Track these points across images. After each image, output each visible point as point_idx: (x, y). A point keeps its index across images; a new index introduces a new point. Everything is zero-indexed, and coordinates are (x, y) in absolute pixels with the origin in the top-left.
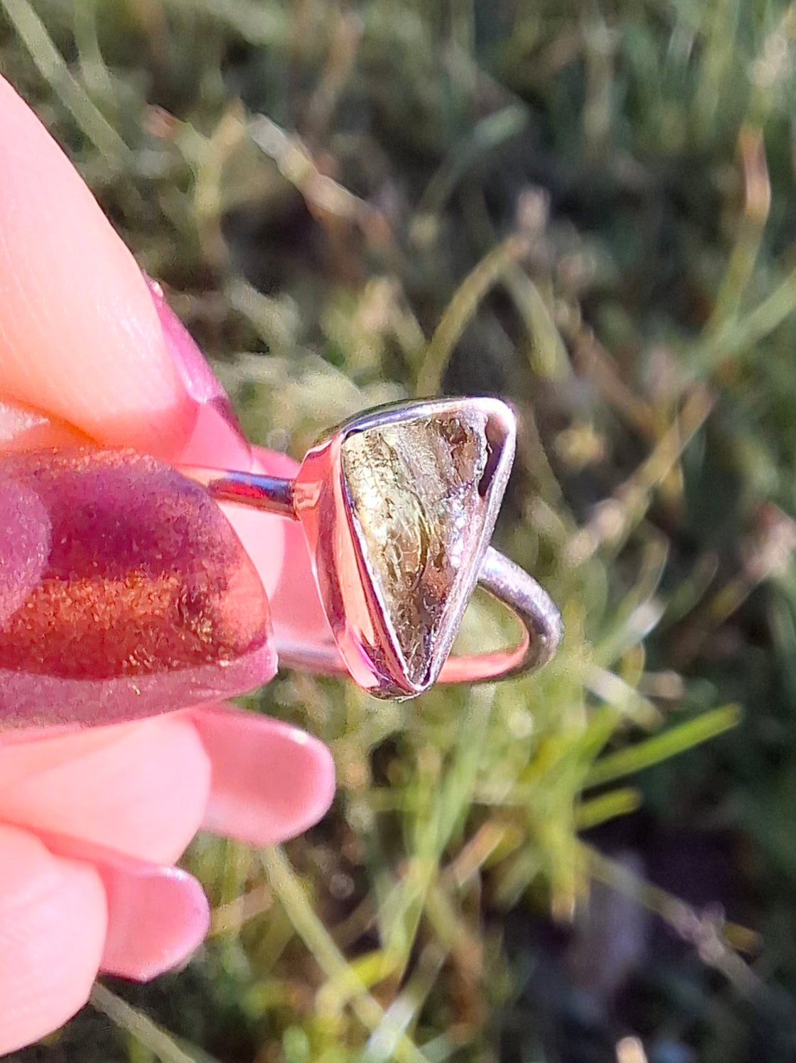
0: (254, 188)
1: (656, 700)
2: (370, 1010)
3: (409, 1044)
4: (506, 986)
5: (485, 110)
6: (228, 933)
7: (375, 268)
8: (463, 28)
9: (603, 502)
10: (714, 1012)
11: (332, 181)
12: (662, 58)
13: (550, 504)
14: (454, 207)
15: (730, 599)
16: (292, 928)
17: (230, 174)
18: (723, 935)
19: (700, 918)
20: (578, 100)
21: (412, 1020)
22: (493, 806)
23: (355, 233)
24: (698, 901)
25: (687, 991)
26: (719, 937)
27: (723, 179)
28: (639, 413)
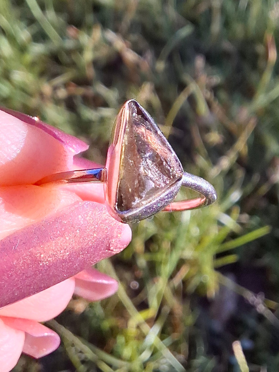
0: (104, 52)
1: (242, 224)
2: (146, 328)
3: (159, 340)
4: (190, 320)
5: (180, 26)
7: (143, 80)
9: (221, 158)
10: (260, 329)
11: (131, 51)
12: (237, 9)
14: (170, 59)
15: (264, 189)
17: (96, 48)
18: (265, 303)
19: (256, 296)
20: (209, 23)
21: (159, 331)
22: (186, 259)
23: (137, 66)
24: (256, 292)
25: (251, 322)
26: (263, 304)
27: (260, 49)
28: (233, 126)
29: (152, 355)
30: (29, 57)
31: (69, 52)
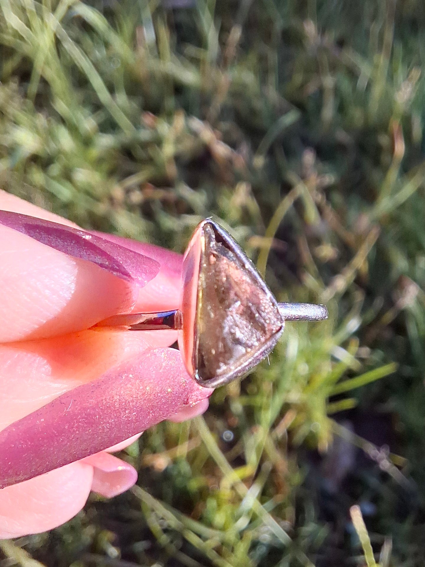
0: (188, 145)
1: (362, 360)
2: (242, 489)
3: (258, 503)
4: (297, 479)
5: (283, 112)
6: (182, 456)
7: (238, 179)
8: (273, 79)
9: (336, 276)
10: (385, 490)
11: (222, 143)
12: (354, 88)
13: (313, 276)
14: (271, 153)
15: (389, 317)
16: (208, 453)
17: (178, 140)
18: (390, 458)
19: (379, 450)
20: (319, 107)
22: (292, 404)
24: (379, 444)
25: (373, 481)
26: (387, 459)
27: (383, 140)
28: (350, 238)
29: (251, 522)
30: (95, 152)
31: (145, 145)
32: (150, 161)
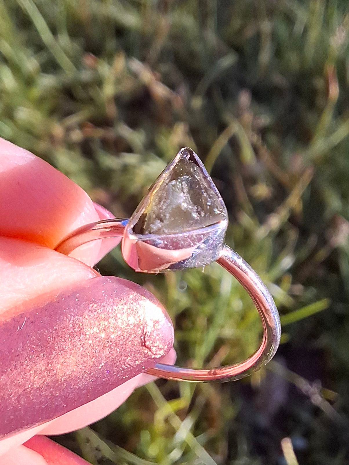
0: (128, 86)
1: (294, 296)
2: (176, 421)
3: (192, 436)
4: (230, 413)
5: (221, 54)
7: (176, 119)
8: (212, 22)
9: (271, 215)
10: (316, 424)
11: (161, 84)
12: (291, 34)
13: (248, 214)
14: (208, 95)
15: (322, 254)
17: (118, 82)
18: (321, 393)
19: (311, 385)
20: (256, 51)
21: (192, 426)
22: (226, 339)
23: (168, 103)
24: (311, 379)
25: (305, 416)
26: (319, 394)
27: (318, 83)
28: (285, 178)
29: (184, 454)
30: (36, 92)
31: (86, 86)
32: (91, 101)
